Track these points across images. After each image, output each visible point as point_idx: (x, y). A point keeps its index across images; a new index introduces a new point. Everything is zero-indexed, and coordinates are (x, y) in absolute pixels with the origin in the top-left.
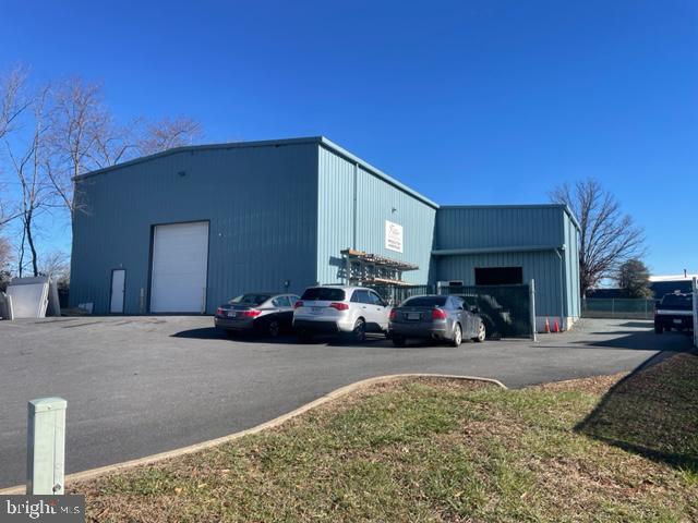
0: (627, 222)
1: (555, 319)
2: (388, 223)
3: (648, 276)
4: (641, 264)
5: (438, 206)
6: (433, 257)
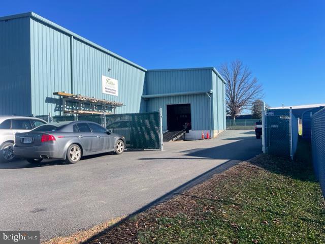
0: (254, 81)
1: (208, 132)
2: (104, 78)
5: (146, 70)
6: (143, 99)
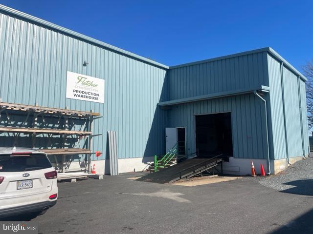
1: (262, 162)
2: (70, 75)
5: (168, 67)
6: (160, 107)
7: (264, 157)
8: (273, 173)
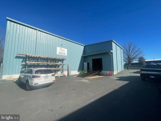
0: (139, 49)
1: (110, 72)
2: (58, 48)
3: (145, 60)
4: (143, 57)
5: (84, 45)
7: (111, 70)
8: (113, 75)
